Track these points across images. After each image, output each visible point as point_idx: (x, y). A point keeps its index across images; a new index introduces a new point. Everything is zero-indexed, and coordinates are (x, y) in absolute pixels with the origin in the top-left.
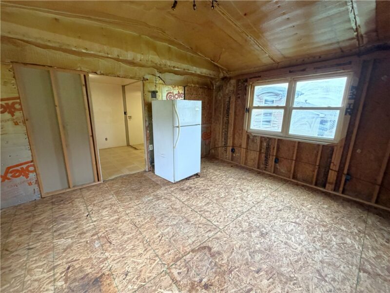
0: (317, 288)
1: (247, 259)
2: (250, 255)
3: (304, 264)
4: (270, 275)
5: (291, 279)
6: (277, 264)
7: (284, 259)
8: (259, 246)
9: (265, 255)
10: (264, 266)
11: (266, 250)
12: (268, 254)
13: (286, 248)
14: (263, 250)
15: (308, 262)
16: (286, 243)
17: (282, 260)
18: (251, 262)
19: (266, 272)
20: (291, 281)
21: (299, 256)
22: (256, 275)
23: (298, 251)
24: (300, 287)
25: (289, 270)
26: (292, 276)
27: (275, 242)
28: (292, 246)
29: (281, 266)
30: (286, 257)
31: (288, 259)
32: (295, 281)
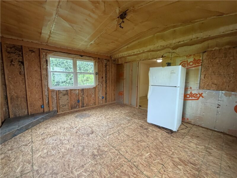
0: (52, 166)
1: (81, 144)
2: (83, 146)
3: (65, 168)
4: (69, 149)
5: (63, 157)
6: (73, 155)
7: (73, 159)
8: (87, 150)
9: (80, 151)
10: (74, 149)
11: (83, 153)
12: (80, 153)
13: (80, 164)
14: (83, 152)
15: (65, 171)
16: (83, 166)
17: (73, 158)
18: (79, 145)
19: (72, 149)
20: (62, 156)
21: (71, 169)
22: (73, 145)
23: (74, 170)
24: (58, 159)
25: (67, 158)
26: (64, 158)
27: (86, 160)
28: (79, 169)
29: (71, 156)
30: (74, 161)
31: (72, 161)
32: (61, 158)
